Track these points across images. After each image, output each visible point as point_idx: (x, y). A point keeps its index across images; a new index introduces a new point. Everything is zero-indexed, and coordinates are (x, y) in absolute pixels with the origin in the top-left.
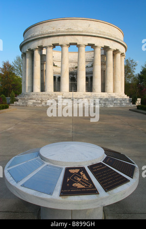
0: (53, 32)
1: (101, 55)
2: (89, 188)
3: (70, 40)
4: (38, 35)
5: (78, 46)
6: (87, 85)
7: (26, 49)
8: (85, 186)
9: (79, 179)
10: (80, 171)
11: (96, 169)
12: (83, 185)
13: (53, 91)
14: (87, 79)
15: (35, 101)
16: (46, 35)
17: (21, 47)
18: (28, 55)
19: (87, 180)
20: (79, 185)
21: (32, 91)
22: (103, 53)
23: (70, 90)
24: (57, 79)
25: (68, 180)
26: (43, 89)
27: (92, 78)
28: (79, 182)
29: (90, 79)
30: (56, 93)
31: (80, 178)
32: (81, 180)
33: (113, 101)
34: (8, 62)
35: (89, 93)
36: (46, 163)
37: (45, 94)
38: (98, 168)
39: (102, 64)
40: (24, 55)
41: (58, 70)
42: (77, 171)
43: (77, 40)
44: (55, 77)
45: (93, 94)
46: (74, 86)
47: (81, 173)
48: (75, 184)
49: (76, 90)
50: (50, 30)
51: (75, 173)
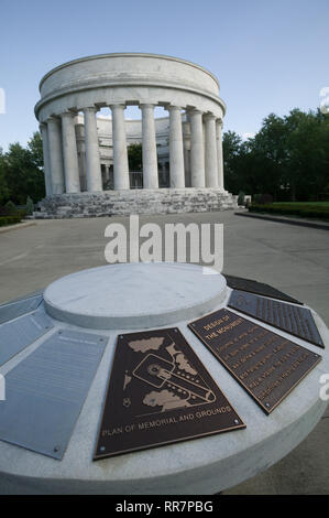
0: (94, 82)
1: (183, 123)
2: (204, 408)
3: (125, 95)
4: (66, 88)
5: (142, 106)
6: (160, 176)
7: (46, 115)
8: (191, 401)
9: (164, 374)
10: (167, 343)
11: (214, 330)
12: (183, 396)
13: (101, 189)
14: (160, 166)
15: (70, 208)
16: (82, 87)
17: (38, 111)
18: (52, 126)
19: (194, 372)
20: (167, 400)
21: (65, 192)
22: (185, 120)
23: (133, 186)
24: (107, 170)
25: (128, 379)
26: (84, 186)
27: (168, 165)
28: (165, 387)
29: (164, 167)
30: (107, 192)
31: (168, 367)
32: (173, 378)
33: (206, 201)
34: (18, 145)
35: (164, 190)
36: (58, 326)
37: (87, 196)
38: (218, 327)
39: (185, 139)
40: (44, 126)
41: (108, 153)
42: (156, 343)
43: (139, 95)
44: (103, 167)
45: (172, 191)
46: (137, 179)
47: (171, 350)
48: (154, 394)
49: (141, 185)
50: (89, 78)
51: (151, 351)
